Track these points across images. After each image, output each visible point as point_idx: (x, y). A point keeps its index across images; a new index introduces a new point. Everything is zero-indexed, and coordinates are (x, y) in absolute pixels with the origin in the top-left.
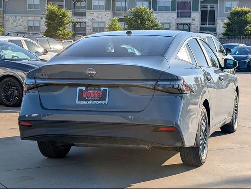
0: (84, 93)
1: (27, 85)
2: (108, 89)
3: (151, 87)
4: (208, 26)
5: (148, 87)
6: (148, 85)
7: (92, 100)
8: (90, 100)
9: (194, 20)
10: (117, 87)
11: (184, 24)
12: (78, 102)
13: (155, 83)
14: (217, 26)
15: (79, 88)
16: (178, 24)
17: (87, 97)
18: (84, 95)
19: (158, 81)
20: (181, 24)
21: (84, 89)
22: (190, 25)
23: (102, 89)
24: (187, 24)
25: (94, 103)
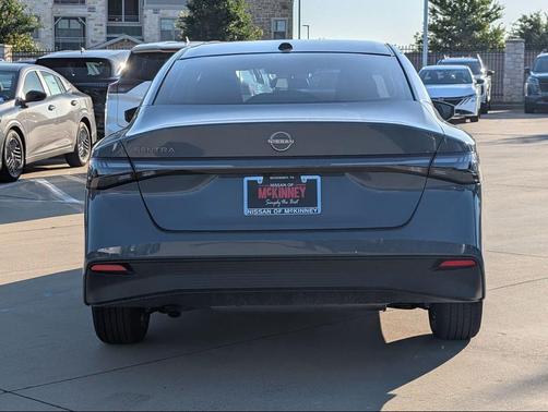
0: (260, 190)
1: (98, 176)
2: (318, 178)
3: (419, 170)
4: (124, 24)
5: (413, 169)
6: (411, 166)
7: (283, 206)
8: (276, 206)
9: (92, 9)
10: (340, 172)
11: (69, 18)
12: (247, 211)
13: (428, 161)
14: (142, 23)
15: (246, 179)
16: (56, 19)
17: (270, 198)
18: (262, 194)
19: (434, 155)
20: (64, 18)
21: (260, 179)
22: (84, 19)
23: (304, 178)
24: (76, 19)
25: (287, 211)
